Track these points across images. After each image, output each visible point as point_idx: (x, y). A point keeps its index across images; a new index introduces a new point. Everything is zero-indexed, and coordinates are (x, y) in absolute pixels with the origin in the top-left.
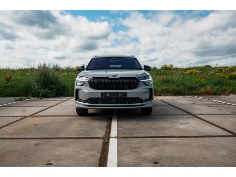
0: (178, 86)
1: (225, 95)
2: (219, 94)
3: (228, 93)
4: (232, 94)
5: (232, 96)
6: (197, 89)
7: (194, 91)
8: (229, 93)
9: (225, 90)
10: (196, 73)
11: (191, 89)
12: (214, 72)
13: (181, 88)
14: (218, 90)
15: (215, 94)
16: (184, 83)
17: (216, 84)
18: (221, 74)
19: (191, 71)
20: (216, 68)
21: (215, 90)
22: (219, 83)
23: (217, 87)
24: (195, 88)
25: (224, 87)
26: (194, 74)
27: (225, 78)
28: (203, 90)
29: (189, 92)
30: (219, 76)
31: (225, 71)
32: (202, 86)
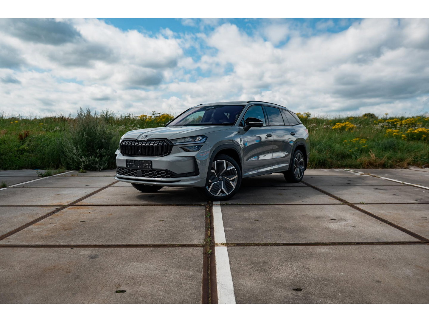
0: (320, 151)
1: (402, 167)
2: (391, 167)
3: (406, 165)
4: (413, 165)
5: (413, 170)
6: (354, 156)
7: (348, 161)
8: (409, 164)
9: (402, 160)
10: (351, 129)
11: (343, 156)
12: (383, 127)
13: (326, 155)
14: (389, 158)
15: (384, 166)
16: (330, 146)
17: (385, 149)
18: (395, 131)
19: (343, 125)
20: (385, 120)
21: (384, 160)
22: (391, 147)
23: (387, 154)
24: (349, 156)
25: (399, 155)
26: (346, 130)
27: (401, 137)
28: (363, 158)
29: (339, 163)
30: (391, 135)
31: (401, 125)
32: (361, 151)
